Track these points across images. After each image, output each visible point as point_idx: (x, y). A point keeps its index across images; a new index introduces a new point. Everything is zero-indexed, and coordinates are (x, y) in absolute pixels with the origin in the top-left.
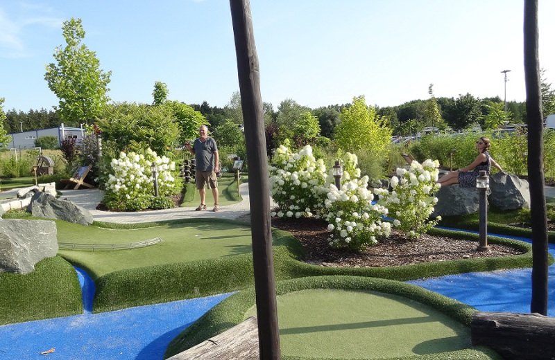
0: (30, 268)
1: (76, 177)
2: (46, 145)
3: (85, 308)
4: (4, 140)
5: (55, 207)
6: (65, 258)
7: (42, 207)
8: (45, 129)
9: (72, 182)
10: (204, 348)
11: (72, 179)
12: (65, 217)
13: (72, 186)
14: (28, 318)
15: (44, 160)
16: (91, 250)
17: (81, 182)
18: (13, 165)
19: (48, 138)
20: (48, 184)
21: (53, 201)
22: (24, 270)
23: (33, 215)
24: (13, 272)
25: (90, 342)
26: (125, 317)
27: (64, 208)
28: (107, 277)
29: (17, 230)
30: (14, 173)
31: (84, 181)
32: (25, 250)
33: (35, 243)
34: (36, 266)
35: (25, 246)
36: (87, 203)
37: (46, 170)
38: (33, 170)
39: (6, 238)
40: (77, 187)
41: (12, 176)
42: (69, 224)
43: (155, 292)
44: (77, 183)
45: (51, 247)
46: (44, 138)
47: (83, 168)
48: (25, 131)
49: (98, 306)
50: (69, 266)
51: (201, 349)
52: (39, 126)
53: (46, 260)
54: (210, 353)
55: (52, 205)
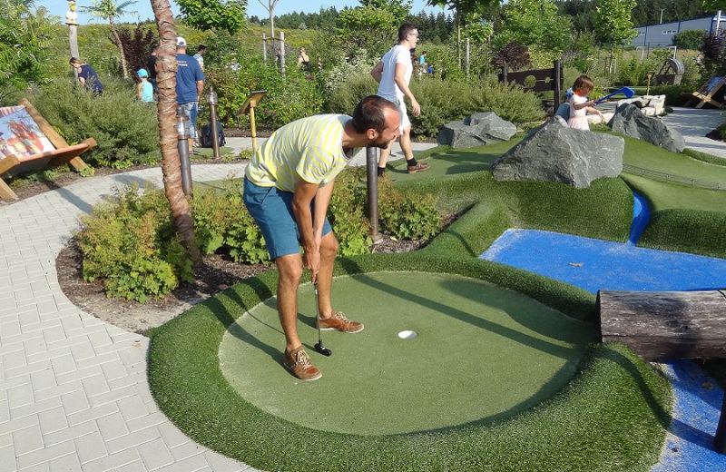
0: (585, 183)
1: (705, 91)
2: (687, 42)
3: (630, 238)
4: (628, 35)
5: (640, 124)
6: (625, 182)
7: (624, 122)
8: (694, 19)
9: (696, 98)
10: (711, 296)
11: (695, 94)
12: (649, 138)
13: (694, 102)
14: (571, 231)
15: (673, 65)
16: (663, 180)
17: (707, 99)
18: (633, 69)
19: (693, 32)
20: (656, 97)
21: (639, 117)
22: (578, 184)
23: (614, 130)
24: (568, 183)
25: (619, 270)
26: (670, 259)
27: (651, 127)
28: (665, 213)
29: (580, 141)
30: (633, 80)
31: (712, 98)
32: (584, 163)
33: (596, 158)
34: (592, 183)
35: (585, 160)
36: (698, 127)
37: (670, 78)
38: (647, 78)
39: (568, 147)
40: (701, 105)
41: (629, 83)
42: (651, 147)
43: (719, 244)
44: (701, 100)
45: (613, 166)
46: (688, 33)
47: (717, 80)
48: (664, 23)
49: (644, 240)
50: (627, 191)
51: (705, 296)
52: (687, 14)
53: (605, 179)
54: (713, 303)
55: (637, 121)
